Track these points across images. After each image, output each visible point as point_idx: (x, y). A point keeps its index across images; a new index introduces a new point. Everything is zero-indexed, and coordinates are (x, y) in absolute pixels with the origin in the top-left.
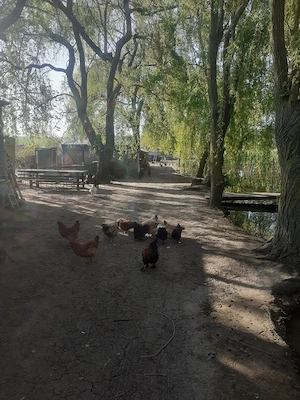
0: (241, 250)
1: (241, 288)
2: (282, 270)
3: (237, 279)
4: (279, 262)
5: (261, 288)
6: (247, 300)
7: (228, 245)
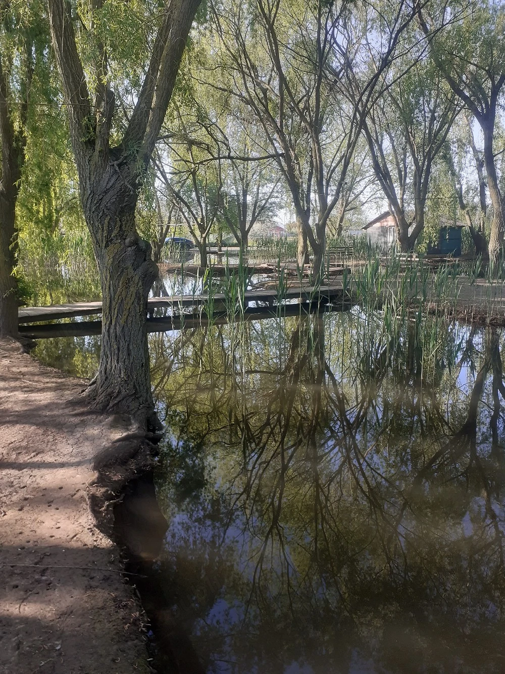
0: (47, 407)
1: (44, 471)
2: (113, 426)
3: (38, 459)
4: (109, 414)
5: (78, 464)
6: (52, 490)
7: (26, 402)
